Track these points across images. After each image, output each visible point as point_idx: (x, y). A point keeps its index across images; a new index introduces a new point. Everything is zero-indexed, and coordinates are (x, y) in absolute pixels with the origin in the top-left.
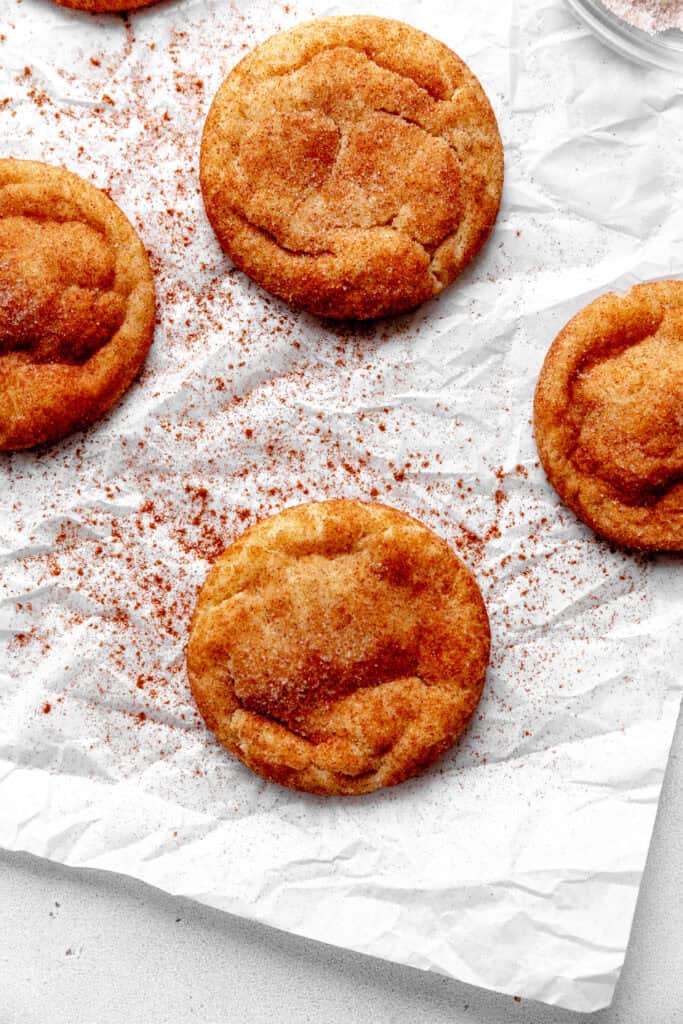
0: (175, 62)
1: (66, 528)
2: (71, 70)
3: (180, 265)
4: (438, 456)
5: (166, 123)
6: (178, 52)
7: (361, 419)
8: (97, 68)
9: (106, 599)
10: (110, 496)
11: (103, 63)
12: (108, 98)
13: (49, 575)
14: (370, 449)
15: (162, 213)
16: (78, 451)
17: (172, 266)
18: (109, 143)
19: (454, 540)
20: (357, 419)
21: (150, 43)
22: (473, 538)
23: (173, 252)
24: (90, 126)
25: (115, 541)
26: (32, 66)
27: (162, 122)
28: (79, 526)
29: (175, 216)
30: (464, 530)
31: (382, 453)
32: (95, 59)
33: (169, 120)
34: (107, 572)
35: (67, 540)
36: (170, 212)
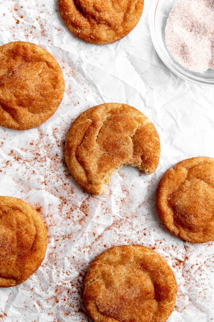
0: (56, 138)
1: (57, 287)
2: (25, 148)
3: (72, 199)
4: (164, 239)
5: (57, 157)
6: (56, 134)
7: (138, 234)
8: (32, 145)
9: (74, 306)
10: (68, 275)
11: (34, 143)
12: (38, 154)
13: (55, 303)
14: (143, 242)
15: (63, 185)
16: (55, 264)
17: (70, 200)
18: (42, 167)
19: (175, 264)
20: (137, 234)
21: (47, 134)
22: (180, 261)
23: (69, 196)
24: (35, 163)
25: (72, 288)
26: (13, 150)
27: (56, 157)
28: (61, 286)
29: (67, 185)
30: (177, 260)
31: (146, 242)
32: (31, 143)
33: (58, 156)
34: (73, 298)
35: (58, 291)
36: (65, 184)
